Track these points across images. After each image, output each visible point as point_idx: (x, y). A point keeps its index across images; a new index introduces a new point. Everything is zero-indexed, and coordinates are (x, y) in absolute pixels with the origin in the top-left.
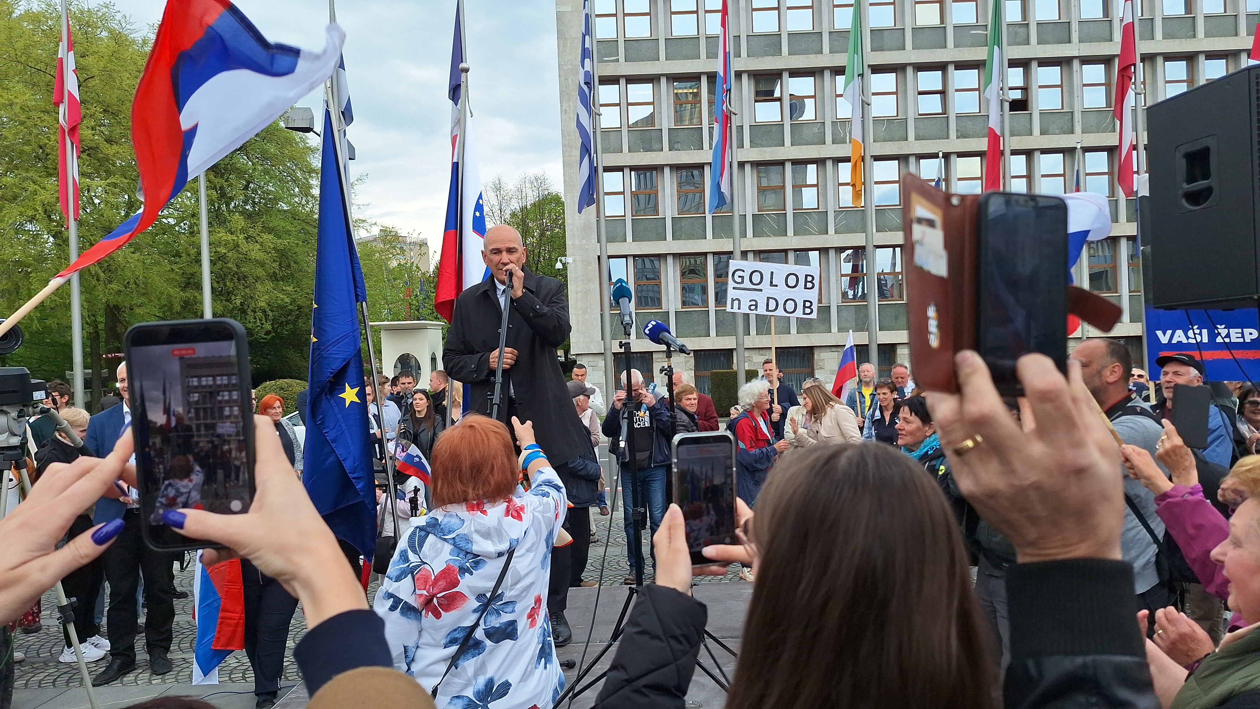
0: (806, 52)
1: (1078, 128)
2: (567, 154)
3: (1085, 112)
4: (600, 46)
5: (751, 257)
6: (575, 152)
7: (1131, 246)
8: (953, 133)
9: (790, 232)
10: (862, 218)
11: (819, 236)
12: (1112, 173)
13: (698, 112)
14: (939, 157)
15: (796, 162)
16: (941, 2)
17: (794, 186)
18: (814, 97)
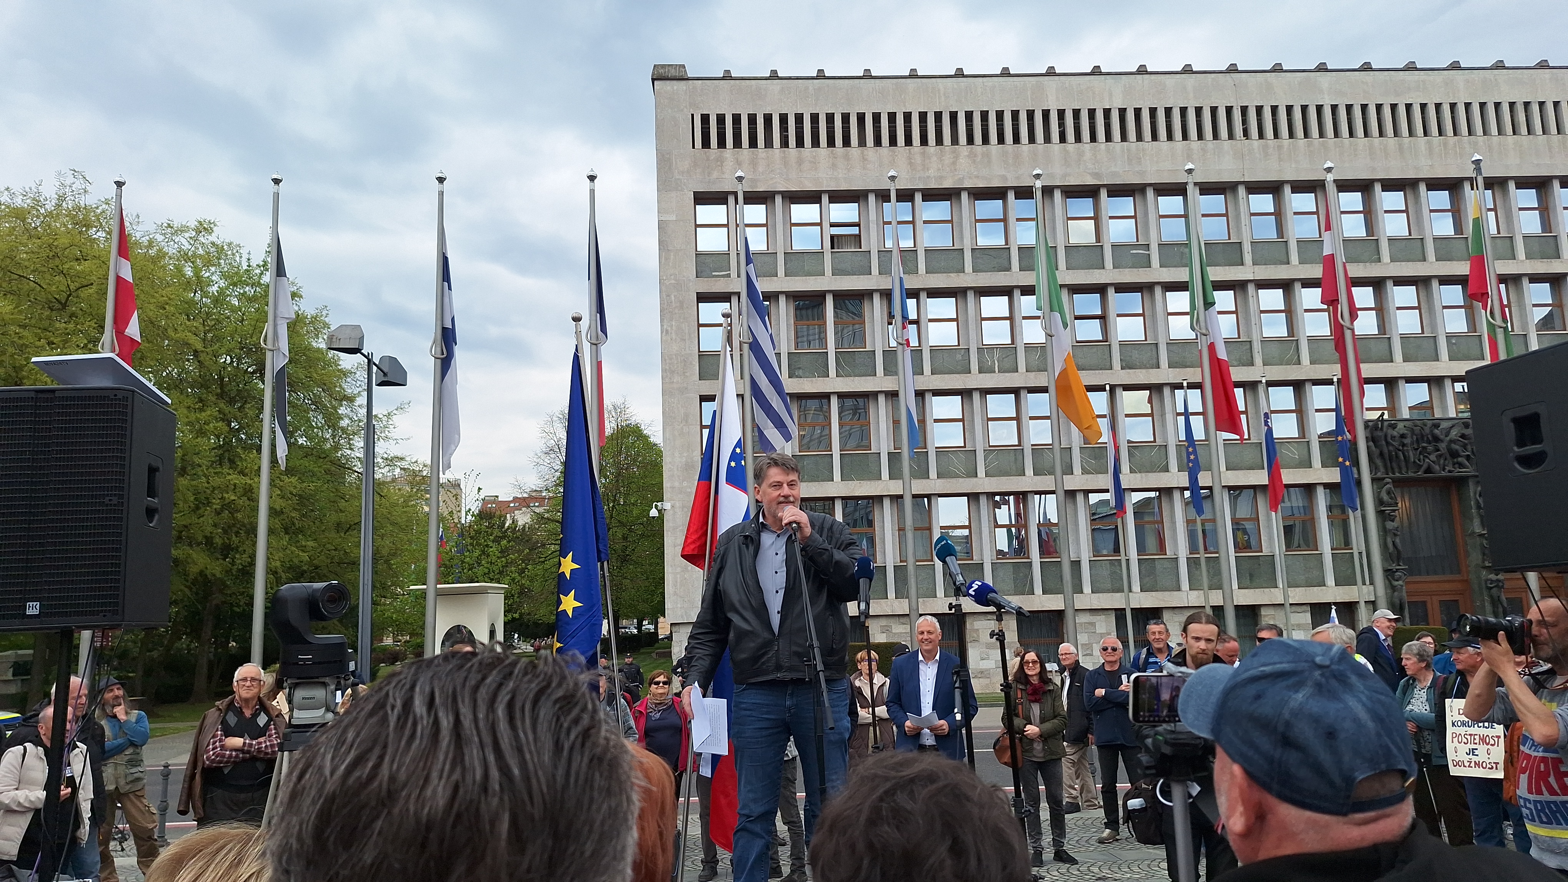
0: (947, 271)
1: (1258, 359)
2: (667, 380)
3: (1265, 341)
4: (708, 260)
5: (887, 503)
6: (676, 379)
7: (1328, 496)
8: (1117, 363)
9: (933, 474)
10: (1016, 459)
11: (968, 480)
12: (1300, 411)
13: (823, 335)
14: (1105, 390)
15: (937, 393)
16: (1096, 219)
17: (936, 421)
18: (956, 320)
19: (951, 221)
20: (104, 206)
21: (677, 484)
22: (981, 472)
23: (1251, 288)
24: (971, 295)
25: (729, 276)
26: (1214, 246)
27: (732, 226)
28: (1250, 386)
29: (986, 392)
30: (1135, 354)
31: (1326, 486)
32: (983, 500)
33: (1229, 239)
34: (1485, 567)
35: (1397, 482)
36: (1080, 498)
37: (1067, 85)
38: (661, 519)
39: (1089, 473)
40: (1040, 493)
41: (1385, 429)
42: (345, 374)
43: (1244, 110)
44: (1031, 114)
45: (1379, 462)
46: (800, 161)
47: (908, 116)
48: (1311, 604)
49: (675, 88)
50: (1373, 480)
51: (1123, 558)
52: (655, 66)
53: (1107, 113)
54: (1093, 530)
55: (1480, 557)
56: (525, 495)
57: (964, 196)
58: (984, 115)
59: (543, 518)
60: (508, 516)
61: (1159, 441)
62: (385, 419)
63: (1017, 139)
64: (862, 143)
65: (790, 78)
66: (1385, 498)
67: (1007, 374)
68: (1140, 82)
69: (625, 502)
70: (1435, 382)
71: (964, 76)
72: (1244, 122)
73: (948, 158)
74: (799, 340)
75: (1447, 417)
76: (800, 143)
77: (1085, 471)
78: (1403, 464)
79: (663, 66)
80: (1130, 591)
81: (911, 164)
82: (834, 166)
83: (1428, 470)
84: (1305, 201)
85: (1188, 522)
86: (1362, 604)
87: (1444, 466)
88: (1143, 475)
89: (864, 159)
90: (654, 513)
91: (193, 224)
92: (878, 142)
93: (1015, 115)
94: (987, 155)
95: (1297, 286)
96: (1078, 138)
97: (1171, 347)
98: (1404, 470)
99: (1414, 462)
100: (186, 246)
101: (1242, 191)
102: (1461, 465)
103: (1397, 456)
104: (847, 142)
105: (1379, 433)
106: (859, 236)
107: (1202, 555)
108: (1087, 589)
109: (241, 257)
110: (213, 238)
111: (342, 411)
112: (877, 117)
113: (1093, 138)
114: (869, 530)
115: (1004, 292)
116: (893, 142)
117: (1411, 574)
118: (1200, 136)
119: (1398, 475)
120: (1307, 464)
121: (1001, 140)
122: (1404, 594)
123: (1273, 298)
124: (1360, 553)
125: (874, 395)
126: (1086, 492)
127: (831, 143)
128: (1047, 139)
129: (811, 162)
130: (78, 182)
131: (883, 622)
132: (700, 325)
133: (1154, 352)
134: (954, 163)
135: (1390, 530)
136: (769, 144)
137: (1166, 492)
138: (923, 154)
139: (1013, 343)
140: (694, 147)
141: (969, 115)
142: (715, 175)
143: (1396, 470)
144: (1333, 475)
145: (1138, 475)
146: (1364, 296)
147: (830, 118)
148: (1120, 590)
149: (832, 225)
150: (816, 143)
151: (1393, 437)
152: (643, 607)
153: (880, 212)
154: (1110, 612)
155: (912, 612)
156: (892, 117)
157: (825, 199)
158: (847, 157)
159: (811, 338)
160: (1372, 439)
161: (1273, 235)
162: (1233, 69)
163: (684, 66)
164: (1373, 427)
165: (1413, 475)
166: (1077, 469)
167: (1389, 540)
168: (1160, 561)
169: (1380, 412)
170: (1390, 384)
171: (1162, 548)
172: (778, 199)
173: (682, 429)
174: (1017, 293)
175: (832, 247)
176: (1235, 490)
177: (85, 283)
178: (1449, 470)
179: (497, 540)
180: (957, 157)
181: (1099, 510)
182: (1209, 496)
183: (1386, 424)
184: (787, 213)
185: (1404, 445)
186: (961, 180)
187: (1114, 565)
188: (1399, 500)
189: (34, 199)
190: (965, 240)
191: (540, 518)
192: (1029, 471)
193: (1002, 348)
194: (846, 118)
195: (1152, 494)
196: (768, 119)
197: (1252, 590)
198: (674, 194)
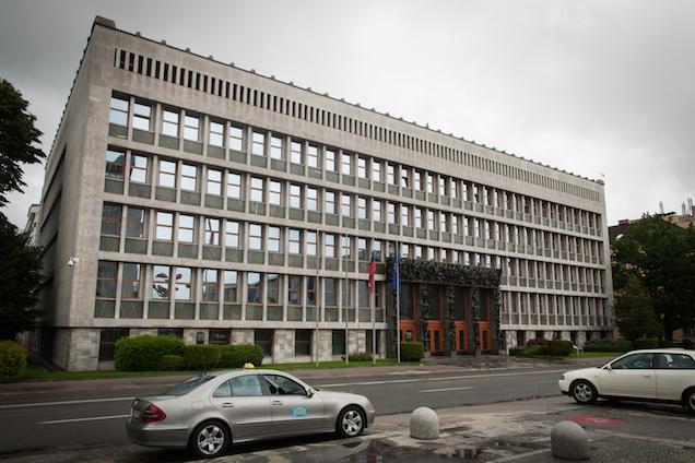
0: (237, 161)
4: (116, 128)
6: (90, 189)
9: (223, 259)
10: (260, 256)
11: (239, 264)
12: (367, 250)
14: (299, 230)
15: (229, 220)
16: (302, 153)
17: (227, 233)
18: (240, 186)
19: (242, 139)
21: (84, 248)
22: (245, 261)
24: (248, 176)
25: (127, 139)
26: (346, 177)
28: (353, 238)
29: (251, 223)
32: (244, 274)
37: (298, 92)
38: (73, 267)
43: (361, 123)
44: (281, 100)
47: (228, 84)
48: (366, 330)
49: (107, 32)
57: (249, 129)
58: (262, 94)
61: (318, 256)
64: (205, 90)
65: (172, 47)
67: (260, 216)
68: (325, 100)
70: (411, 246)
71: (255, 74)
72: (360, 128)
73: (244, 109)
76: (174, 81)
77: (289, 266)
79: (103, 18)
81: (228, 107)
82: (190, 97)
89: (205, 98)
90: (71, 263)
93: (275, 98)
94: (262, 113)
96: (300, 117)
101: (357, 156)
104: (197, 88)
112: (214, 80)
113: (306, 118)
115: (262, 177)
116: (220, 94)
127: (189, 85)
131: (192, 331)
134: (247, 112)
136: (158, 77)
138: (234, 104)
139: (264, 202)
140: (115, 66)
141: (256, 93)
142: (126, 84)
145: (310, 270)
148: (298, 321)
149: (185, 126)
150: (182, 83)
153: (210, 126)
154: (293, 330)
156: (221, 82)
157: (184, 112)
158: (197, 94)
161: (364, 176)
162: (358, 106)
163: (113, 22)
166: (286, 264)
174: (267, 179)
178: (416, 280)
183: (393, 259)
184: (162, 115)
186: (249, 121)
190: (247, 149)
192: (266, 263)
193: (258, 204)
198: (100, 88)
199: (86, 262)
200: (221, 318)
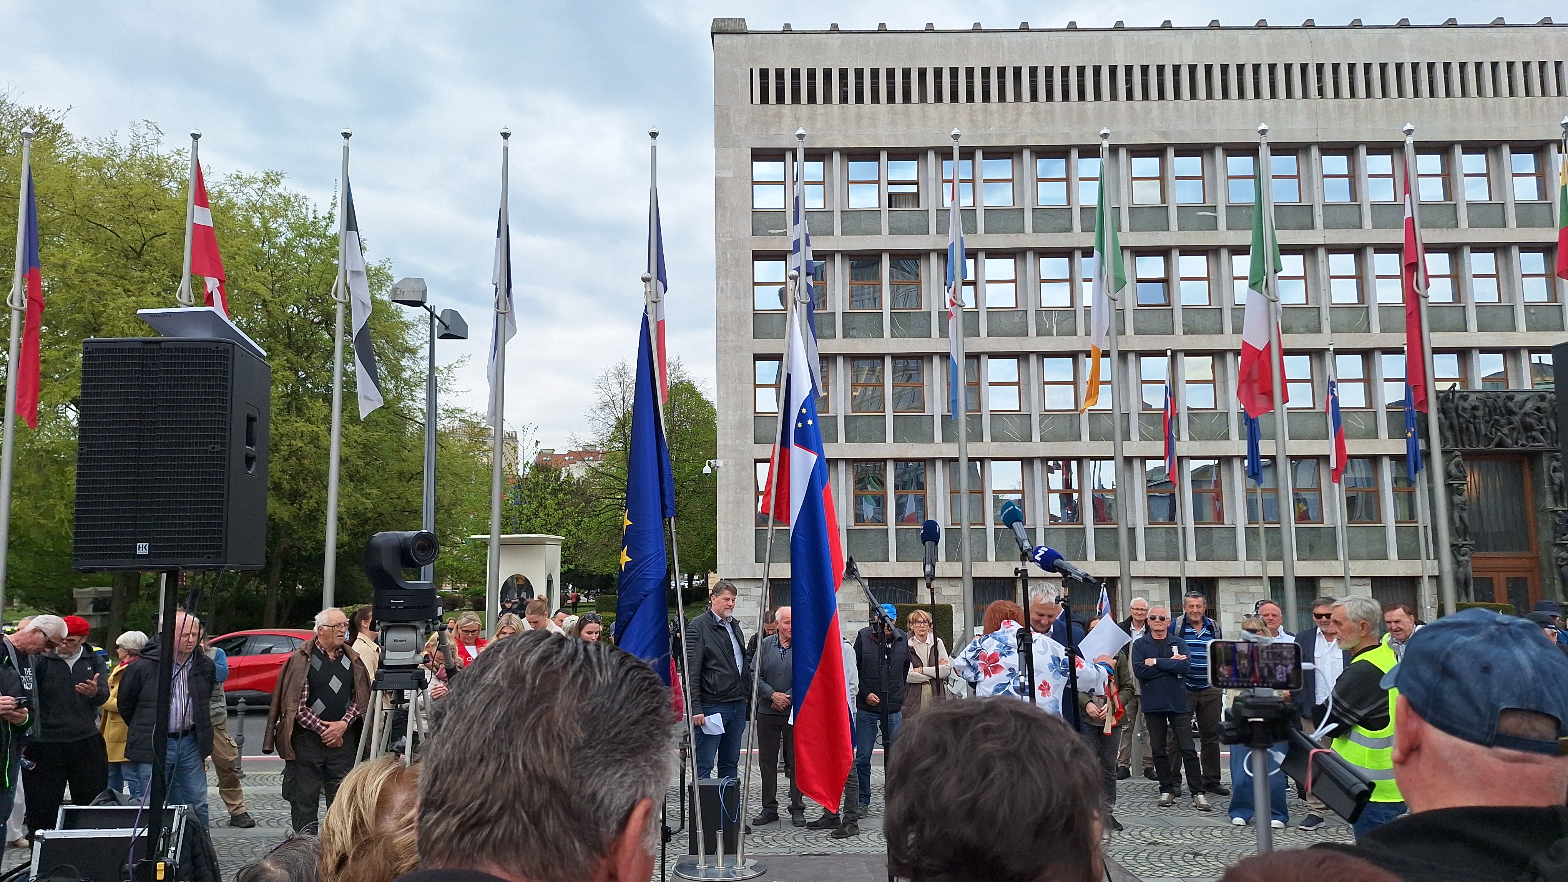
0: (1005, 231)
1: (1326, 326)
2: (722, 338)
3: (1334, 308)
4: (765, 217)
5: (939, 465)
6: (731, 337)
7: (1394, 467)
8: (1179, 328)
9: (987, 437)
10: (1071, 424)
11: (1022, 444)
12: (1368, 380)
13: (878, 294)
14: (1166, 355)
15: (993, 356)
16: (1162, 178)
17: (991, 384)
18: (1014, 281)
19: (1011, 180)
20: (176, 157)
21: (730, 442)
22: (1036, 437)
23: (1321, 252)
24: (1030, 256)
25: (785, 234)
26: (1284, 209)
27: (789, 183)
28: (1316, 354)
29: (1043, 355)
30: (1198, 318)
31: (1392, 457)
32: (1037, 465)
33: (1300, 201)
34: (1556, 545)
35: (1466, 455)
36: (1137, 464)
37: (1136, 40)
38: (713, 477)
39: (1147, 439)
40: (1095, 459)
41: (1456, 401)
42: (407, 326)
43: (1320, 67)
44: (1097, 70)
45: (1448, 434)
46: (859, 118)
47: (970, 72)
48: (1371, 577)
49: (735, 41)
50: (1443, 452)
51: (1179, 526)
52: (715, 19)
53: (1177, 69)
54: (1149, 497)
55: (1551, 534)
56: (581, 449)
57: (1026, 154)
58: (1049, 71)
59: (597, 472)
60: (563, 469)
61: (1220, 409)
62: (446, 371)
63: (1082, 96)
64: (923, 99)
65: (851, 32)
66: (1454, 471)
67: (1065, 338)
68: (1212, 38)
69: (677, 458)
70: (1511, 353)
71: (1028, 30)
72: (1320, 80)
73: (1010, 115)
74: (855, 299)
75: (1522, 389)
76: (859, 99)
77: (1142, 438)
78: (1474, 436)
79: (723, 20)
80: (1186, 560)
81: (972, 121)
82: (893, 123)
83: (1500, 444)
84: (1382, 163)
85: (1247, 491)
86: (1426, 579)
87: (1517, 439)
88: (1203, 442)
89: (924, 116)
90: (707, 470)
91: (261, 176)
92: (939, 98)
93: (1081, 70)
94: (1051, 113)
95: (1370, 251)
96: (1146, 96)
97: (1235, 313)
98: (1475, 443)
99: (1486, 435)
100: (254, 197)
101: (1315, 151)
102: (1535, 439)
103: (1468, 429)
104: (907, 98)
105: (1450, 405)
106: (917, 194)
107: (1261, 526)
108: (1141, 556)
109: (307, 209)
110: (280, 189)
111: (404, 362)
112: (938, 73)
113: (1161, 96)
114: (921, 492)
115: (1065, 253)
116: (954, 98)
117: (1479, 550)
118: (1273, 95)
119: (1467, 447)
120: (1374, 434)
121: (1066, 97)
122: (1470, 570)
123: (1344, 263)
124: (1425, 527)
125: (929, 356)
126: (1144, 459)
127: (891, 98)
128: (1114, 96)
129: (870, 118)
130: (151, 133)
132: (755, 284)
133: (1218, 318)
134: (1017, 121)
135: (1458, 504)
136: (828, 99)
137: (1226, 460)
138: (985, 110)
139: (1072, 306)
140: (752, 103)
141: (1033, 71)
142: (773, 131)
143: (1466, 442)
144: (1399, 447)
145: (1197, 443)
146: (1438, 263)
147: (891, 73)
148: (1175, 558)
149: (890, 183)
150: (875, 99)
151: (1464, 409)
152: (695, 562)
153: (940, 170)
154: (1164, 580)
155: (966, 575)
156: (954, 72)
157: (884, 156)
158: (906, 114)
159: (866, 297)
160: (1443, 411)
161: (1345, 198)
162: (1309, 25)
163: (743, 20)
164: (1444, 398)
165: (1483, 448)
166: (1135, 435)
167: (1456, 516)
168: (1218, 531)
169: (1451, 383)
170: (1463, 354)
171: (1220, 517)
172: (836, 156)
173: (736, 387)
174: (1078, 255)
175: (890, 206)
176: (1296, 459)
177: (158, 233)
178: (1522, 444)
179: (554, 492)
180: (1019, 115)
181: (1154, 478)
182: (1269, 466)
183: (1457, 395)
184: (845, 170)
185: (1475, 417)
186: (1024, 138)
187: (1170, 533)
188: (1468, 473)
189: (109, 149)
190: (1026, 200)
191: (595, 471)
192: (1085, 436)
193: (1061, 310)
194: (906, 73)
195: (1211, 462)
196: (828, 74)
197: (1312, 562)
198: (731, 150)
199: (736, 465)
200: (991, 556)
